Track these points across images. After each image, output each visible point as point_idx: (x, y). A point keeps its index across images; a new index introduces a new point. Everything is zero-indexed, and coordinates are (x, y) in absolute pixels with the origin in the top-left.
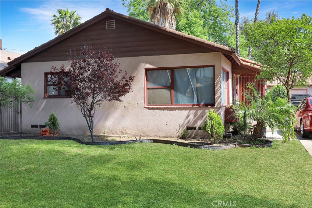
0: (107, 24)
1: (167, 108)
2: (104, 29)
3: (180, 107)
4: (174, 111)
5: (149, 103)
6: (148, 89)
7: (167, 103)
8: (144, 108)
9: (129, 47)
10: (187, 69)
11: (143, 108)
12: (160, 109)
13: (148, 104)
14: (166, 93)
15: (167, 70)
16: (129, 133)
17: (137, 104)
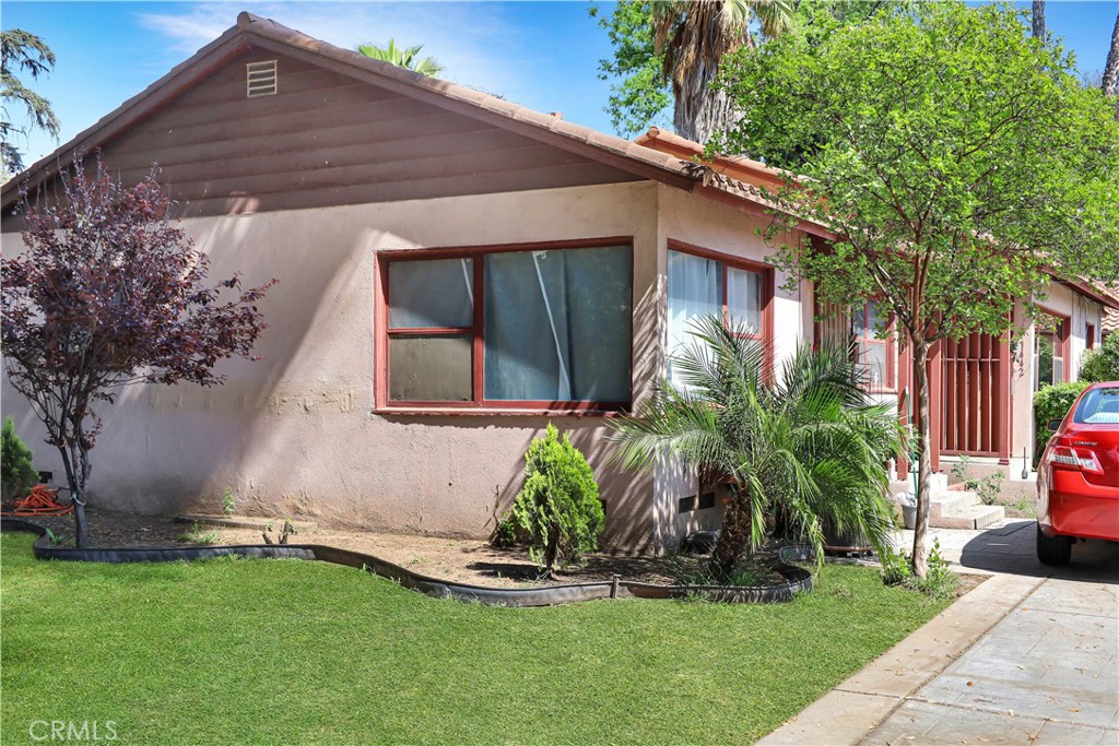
0: (253, 77)
1: (453, 415)
2: (241, 97)
3: (498, 414)
4: (481, 429)
5: (395, 396)
6: (393, 335)
7: (457, 397)
8: (373, 413)
9: (324, 166)
10: (535, 254)
11: (369, 414)
12: (428, 419)
13: (392, 397)
14: (454, 354)
15: (463, 261)
16: (318, 512)
17: (347, 397)
